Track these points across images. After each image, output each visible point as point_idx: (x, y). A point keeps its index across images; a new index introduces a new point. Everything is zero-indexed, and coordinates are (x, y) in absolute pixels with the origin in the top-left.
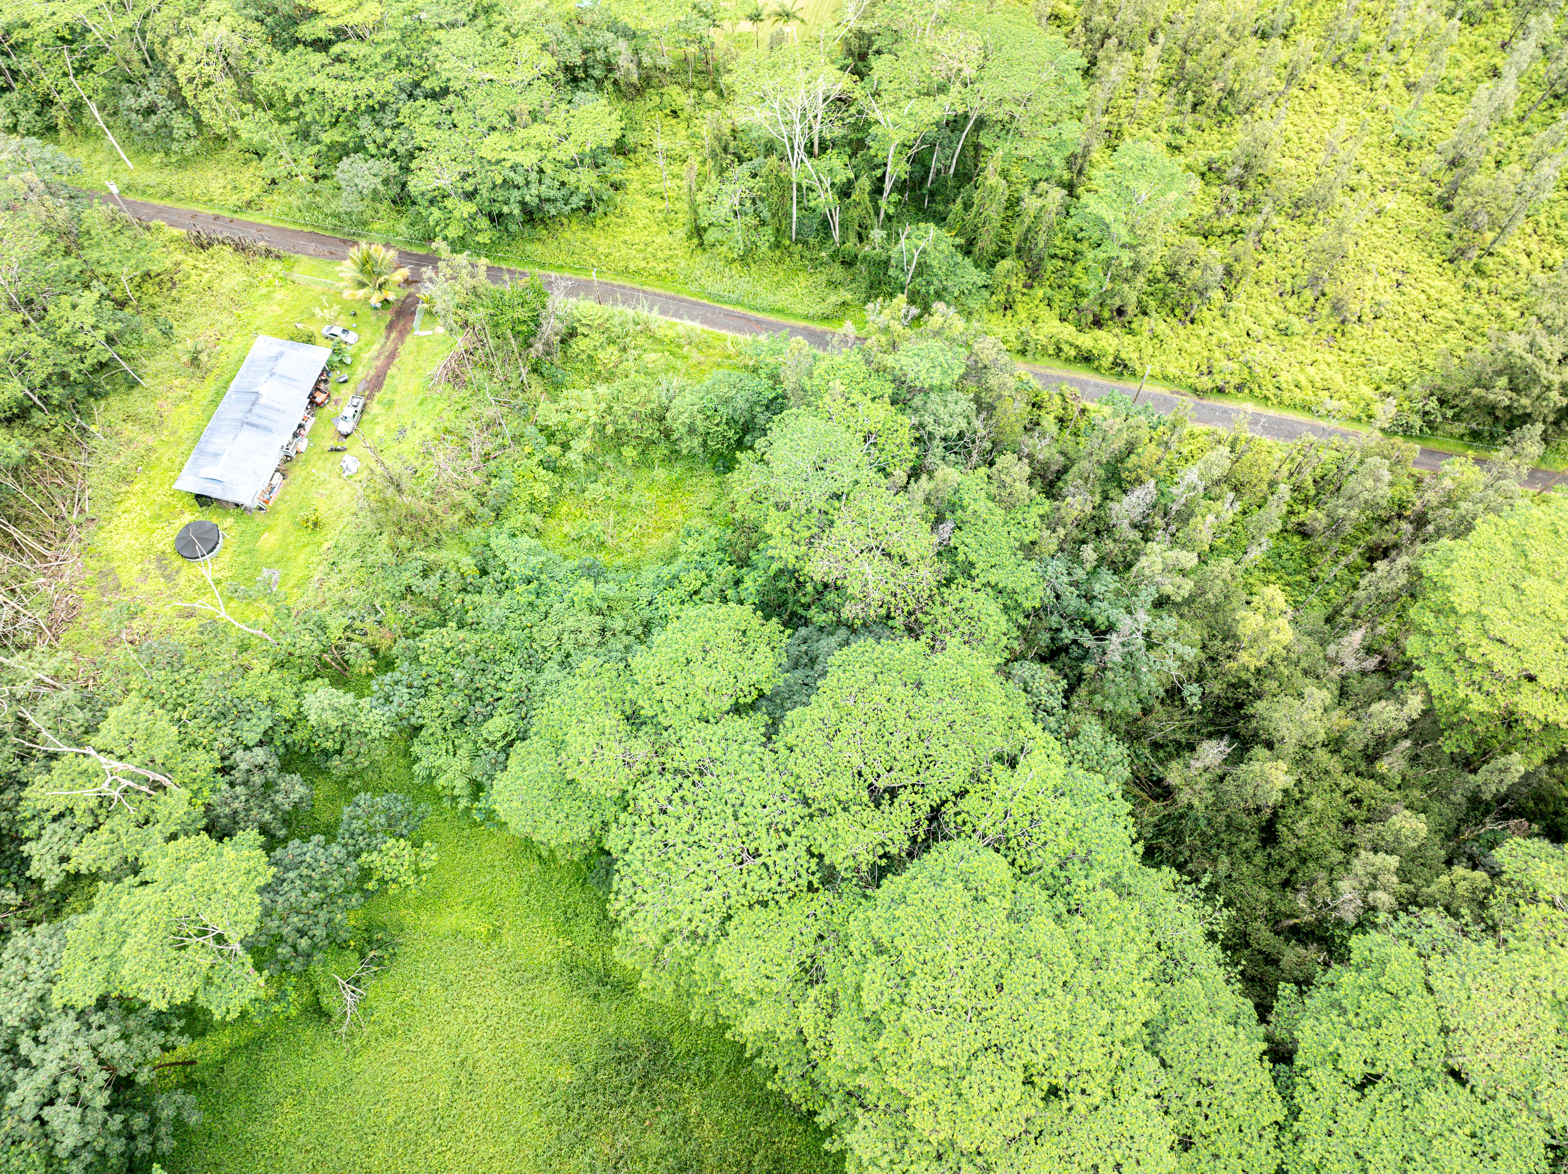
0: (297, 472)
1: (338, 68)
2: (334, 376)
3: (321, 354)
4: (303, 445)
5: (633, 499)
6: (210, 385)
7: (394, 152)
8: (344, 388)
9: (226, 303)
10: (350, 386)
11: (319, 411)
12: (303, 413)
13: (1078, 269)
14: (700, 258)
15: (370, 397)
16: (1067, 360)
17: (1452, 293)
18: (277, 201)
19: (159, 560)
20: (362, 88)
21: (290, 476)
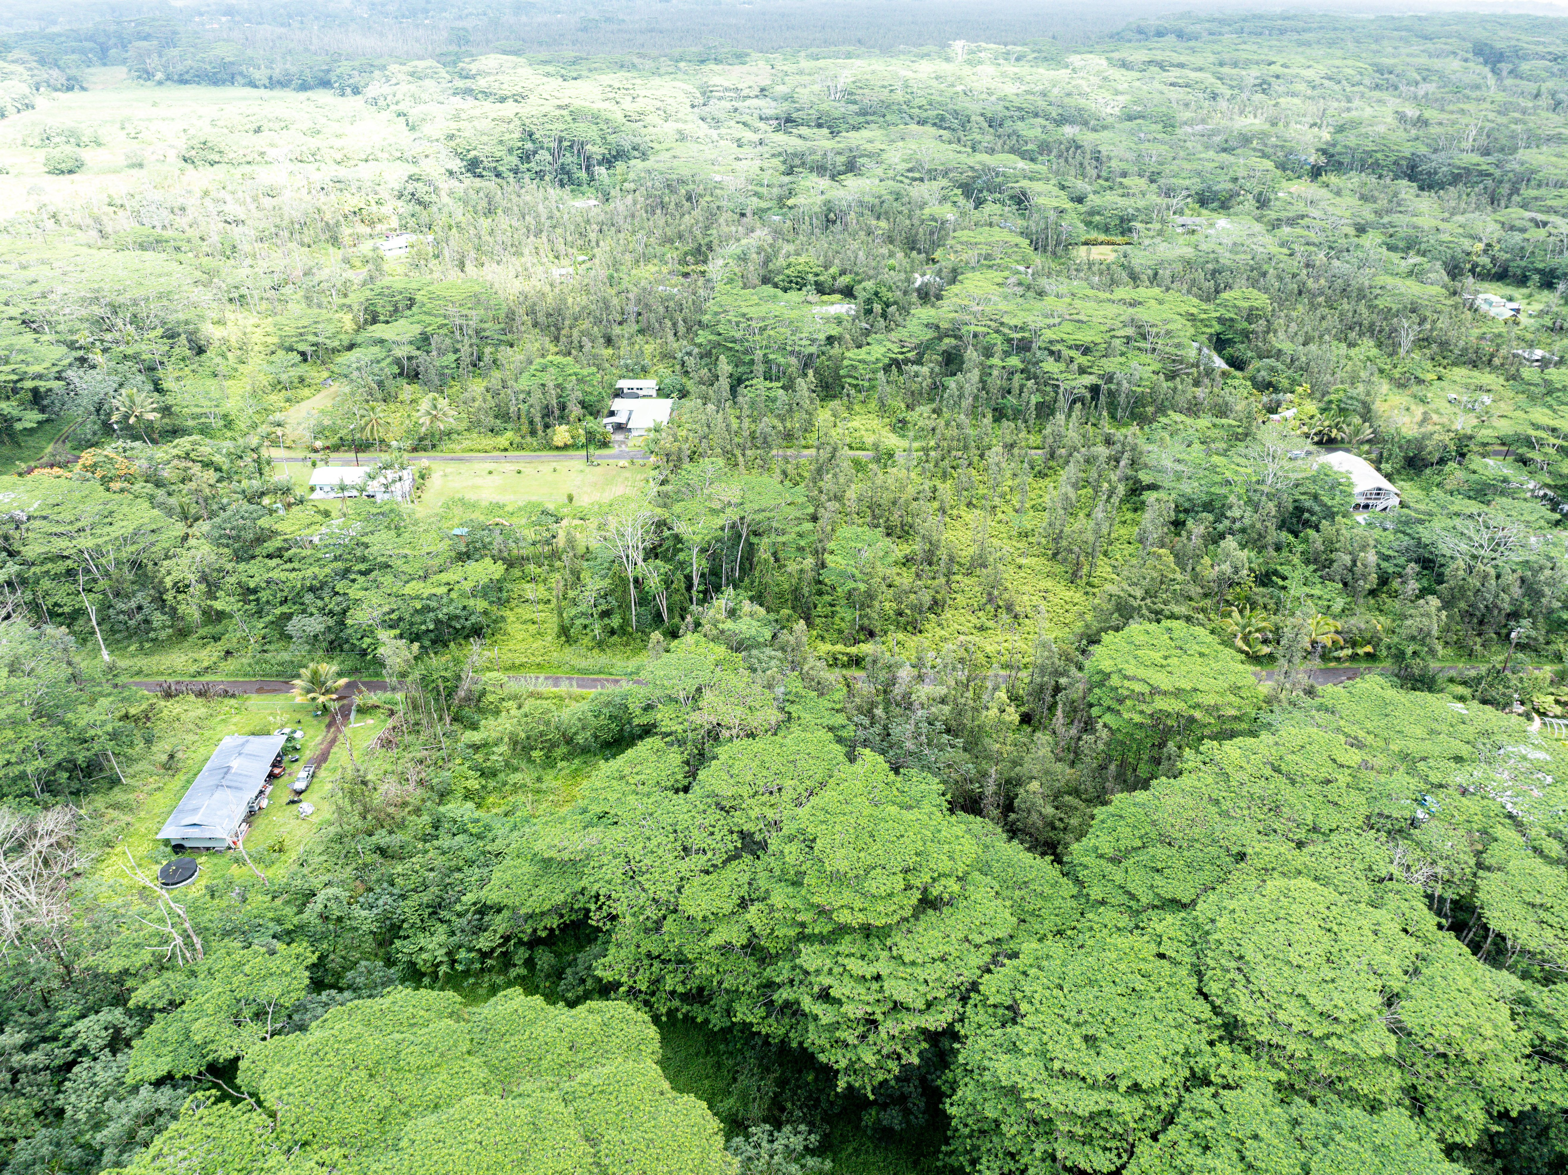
0: (261, 822)
1: (289, 566)
2: (286, 759)
3: (277, 742)
4: (264, 803)
5: (544, 786)
6: (181, 778)
7: (331, 612)
8: (295, 765)
9: (191, 726)
10: (301, 763)
11: (276, 782)
12: (263, 783)
13: (837, 620)
14: (568, 650)
15: (318, 767)
16: (843, 666)
17: (1078, 597)
18: (231, 665)
19: (140, 894)
20: (309, 573)
21: (254, 825)
